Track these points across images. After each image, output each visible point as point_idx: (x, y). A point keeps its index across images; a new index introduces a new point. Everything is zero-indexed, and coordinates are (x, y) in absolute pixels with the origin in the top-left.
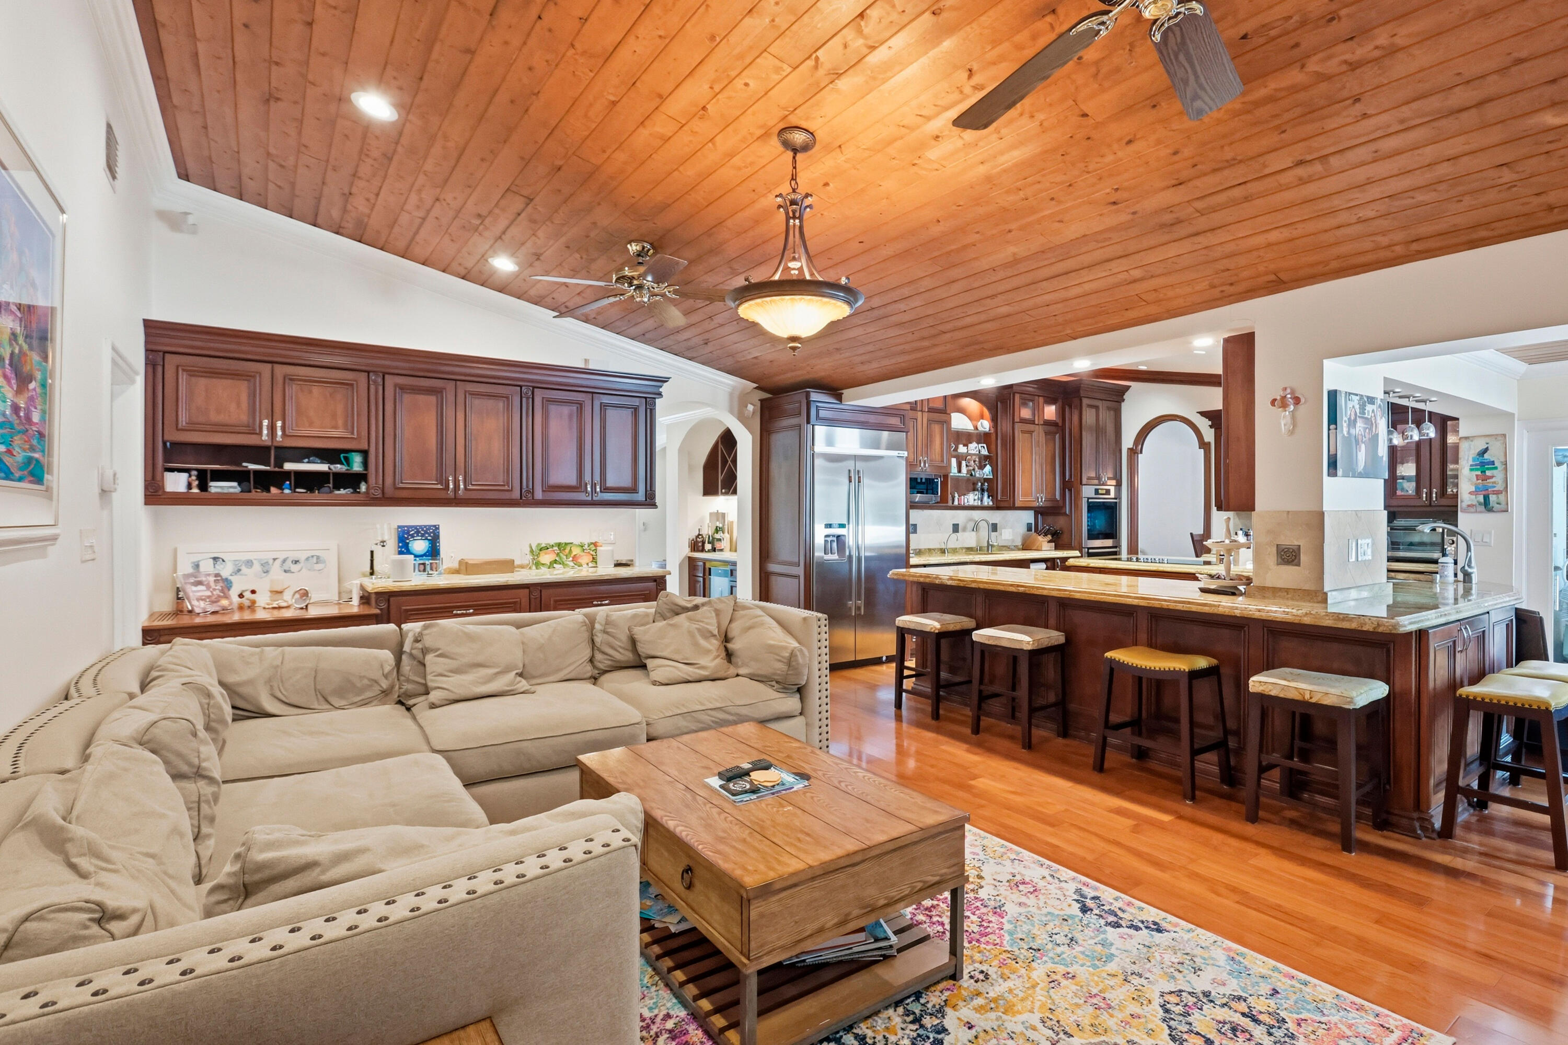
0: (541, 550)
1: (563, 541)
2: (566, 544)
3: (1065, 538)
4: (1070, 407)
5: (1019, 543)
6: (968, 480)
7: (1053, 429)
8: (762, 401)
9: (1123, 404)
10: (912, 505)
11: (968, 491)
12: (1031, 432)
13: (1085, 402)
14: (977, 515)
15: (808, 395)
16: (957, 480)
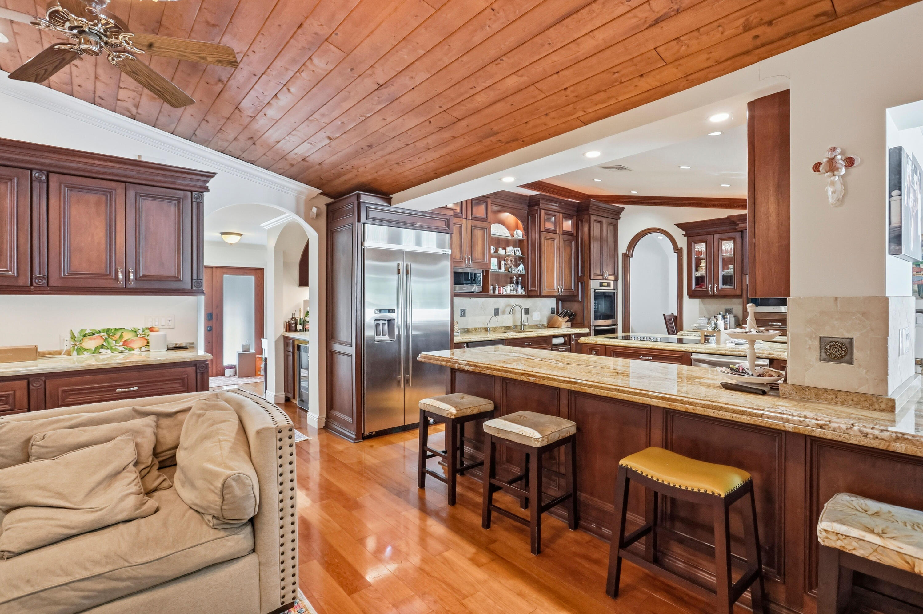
0: (84, 336)
1: (112, 326)
2: (116, 330)
3: (579, 319)
4: (582, 221)
5: (545, 323)
6: (506, 276)
7: (570, 238)
8: (328, 205)
9: (620, 221)
10: (456, 295)
11: (507, 283)
12: (553, 239)
13: (593, 218)
14: (513, 301)
15: (358, 196)
16: (497, 276)
